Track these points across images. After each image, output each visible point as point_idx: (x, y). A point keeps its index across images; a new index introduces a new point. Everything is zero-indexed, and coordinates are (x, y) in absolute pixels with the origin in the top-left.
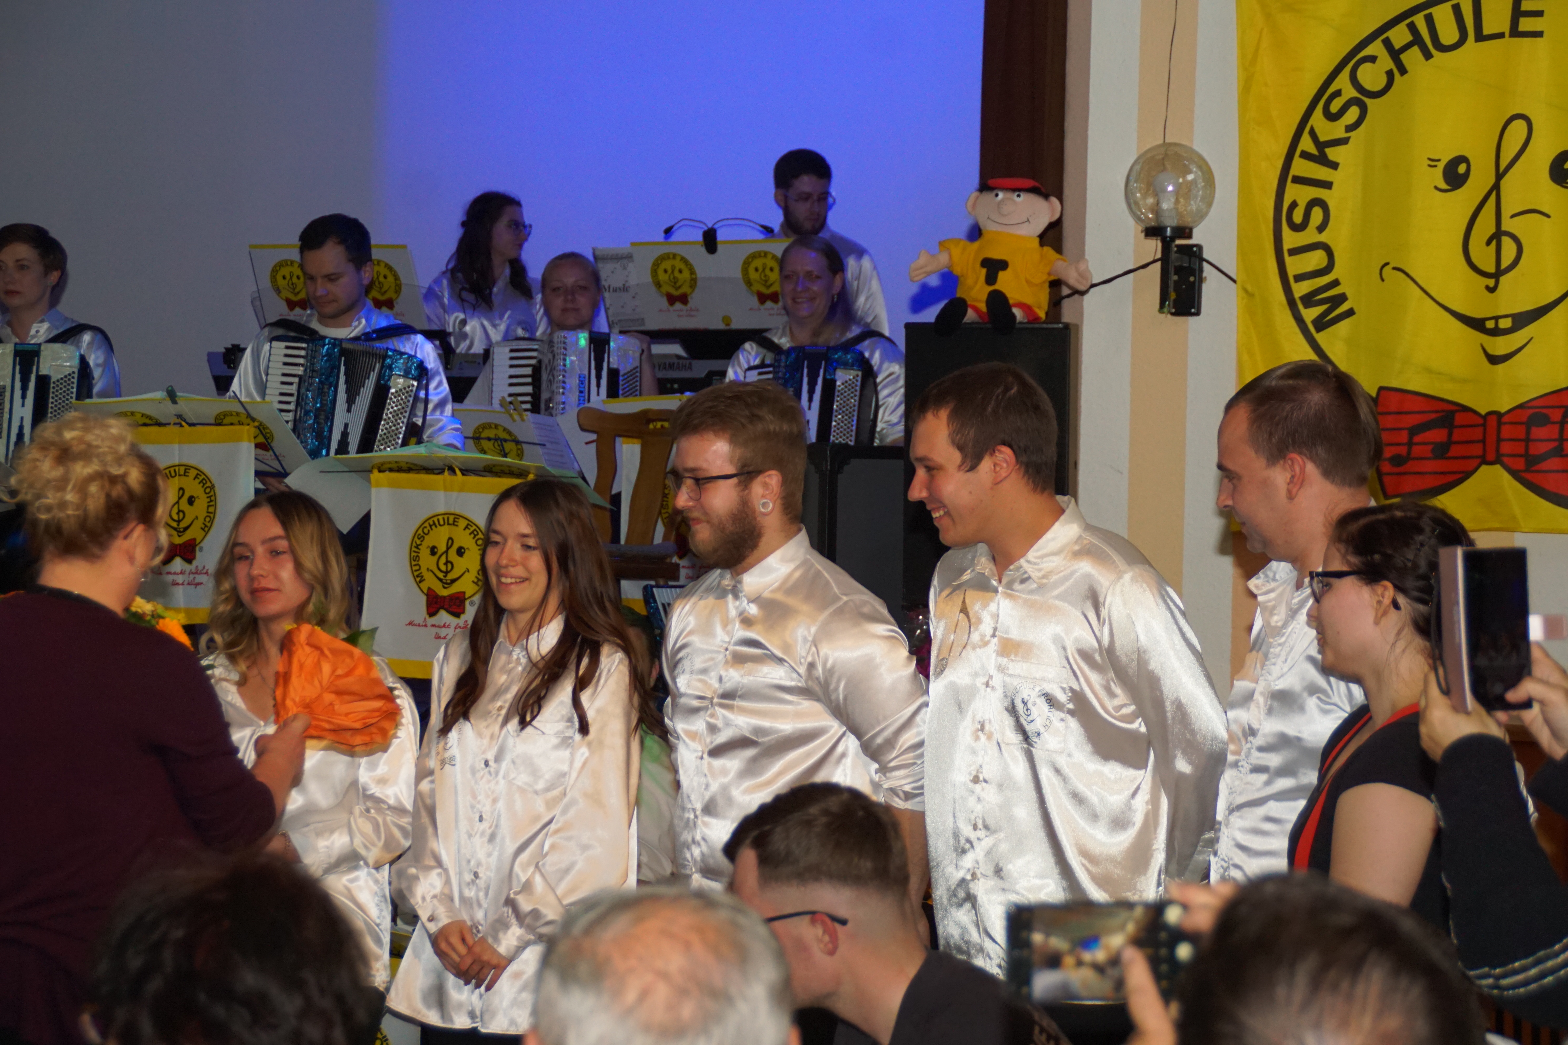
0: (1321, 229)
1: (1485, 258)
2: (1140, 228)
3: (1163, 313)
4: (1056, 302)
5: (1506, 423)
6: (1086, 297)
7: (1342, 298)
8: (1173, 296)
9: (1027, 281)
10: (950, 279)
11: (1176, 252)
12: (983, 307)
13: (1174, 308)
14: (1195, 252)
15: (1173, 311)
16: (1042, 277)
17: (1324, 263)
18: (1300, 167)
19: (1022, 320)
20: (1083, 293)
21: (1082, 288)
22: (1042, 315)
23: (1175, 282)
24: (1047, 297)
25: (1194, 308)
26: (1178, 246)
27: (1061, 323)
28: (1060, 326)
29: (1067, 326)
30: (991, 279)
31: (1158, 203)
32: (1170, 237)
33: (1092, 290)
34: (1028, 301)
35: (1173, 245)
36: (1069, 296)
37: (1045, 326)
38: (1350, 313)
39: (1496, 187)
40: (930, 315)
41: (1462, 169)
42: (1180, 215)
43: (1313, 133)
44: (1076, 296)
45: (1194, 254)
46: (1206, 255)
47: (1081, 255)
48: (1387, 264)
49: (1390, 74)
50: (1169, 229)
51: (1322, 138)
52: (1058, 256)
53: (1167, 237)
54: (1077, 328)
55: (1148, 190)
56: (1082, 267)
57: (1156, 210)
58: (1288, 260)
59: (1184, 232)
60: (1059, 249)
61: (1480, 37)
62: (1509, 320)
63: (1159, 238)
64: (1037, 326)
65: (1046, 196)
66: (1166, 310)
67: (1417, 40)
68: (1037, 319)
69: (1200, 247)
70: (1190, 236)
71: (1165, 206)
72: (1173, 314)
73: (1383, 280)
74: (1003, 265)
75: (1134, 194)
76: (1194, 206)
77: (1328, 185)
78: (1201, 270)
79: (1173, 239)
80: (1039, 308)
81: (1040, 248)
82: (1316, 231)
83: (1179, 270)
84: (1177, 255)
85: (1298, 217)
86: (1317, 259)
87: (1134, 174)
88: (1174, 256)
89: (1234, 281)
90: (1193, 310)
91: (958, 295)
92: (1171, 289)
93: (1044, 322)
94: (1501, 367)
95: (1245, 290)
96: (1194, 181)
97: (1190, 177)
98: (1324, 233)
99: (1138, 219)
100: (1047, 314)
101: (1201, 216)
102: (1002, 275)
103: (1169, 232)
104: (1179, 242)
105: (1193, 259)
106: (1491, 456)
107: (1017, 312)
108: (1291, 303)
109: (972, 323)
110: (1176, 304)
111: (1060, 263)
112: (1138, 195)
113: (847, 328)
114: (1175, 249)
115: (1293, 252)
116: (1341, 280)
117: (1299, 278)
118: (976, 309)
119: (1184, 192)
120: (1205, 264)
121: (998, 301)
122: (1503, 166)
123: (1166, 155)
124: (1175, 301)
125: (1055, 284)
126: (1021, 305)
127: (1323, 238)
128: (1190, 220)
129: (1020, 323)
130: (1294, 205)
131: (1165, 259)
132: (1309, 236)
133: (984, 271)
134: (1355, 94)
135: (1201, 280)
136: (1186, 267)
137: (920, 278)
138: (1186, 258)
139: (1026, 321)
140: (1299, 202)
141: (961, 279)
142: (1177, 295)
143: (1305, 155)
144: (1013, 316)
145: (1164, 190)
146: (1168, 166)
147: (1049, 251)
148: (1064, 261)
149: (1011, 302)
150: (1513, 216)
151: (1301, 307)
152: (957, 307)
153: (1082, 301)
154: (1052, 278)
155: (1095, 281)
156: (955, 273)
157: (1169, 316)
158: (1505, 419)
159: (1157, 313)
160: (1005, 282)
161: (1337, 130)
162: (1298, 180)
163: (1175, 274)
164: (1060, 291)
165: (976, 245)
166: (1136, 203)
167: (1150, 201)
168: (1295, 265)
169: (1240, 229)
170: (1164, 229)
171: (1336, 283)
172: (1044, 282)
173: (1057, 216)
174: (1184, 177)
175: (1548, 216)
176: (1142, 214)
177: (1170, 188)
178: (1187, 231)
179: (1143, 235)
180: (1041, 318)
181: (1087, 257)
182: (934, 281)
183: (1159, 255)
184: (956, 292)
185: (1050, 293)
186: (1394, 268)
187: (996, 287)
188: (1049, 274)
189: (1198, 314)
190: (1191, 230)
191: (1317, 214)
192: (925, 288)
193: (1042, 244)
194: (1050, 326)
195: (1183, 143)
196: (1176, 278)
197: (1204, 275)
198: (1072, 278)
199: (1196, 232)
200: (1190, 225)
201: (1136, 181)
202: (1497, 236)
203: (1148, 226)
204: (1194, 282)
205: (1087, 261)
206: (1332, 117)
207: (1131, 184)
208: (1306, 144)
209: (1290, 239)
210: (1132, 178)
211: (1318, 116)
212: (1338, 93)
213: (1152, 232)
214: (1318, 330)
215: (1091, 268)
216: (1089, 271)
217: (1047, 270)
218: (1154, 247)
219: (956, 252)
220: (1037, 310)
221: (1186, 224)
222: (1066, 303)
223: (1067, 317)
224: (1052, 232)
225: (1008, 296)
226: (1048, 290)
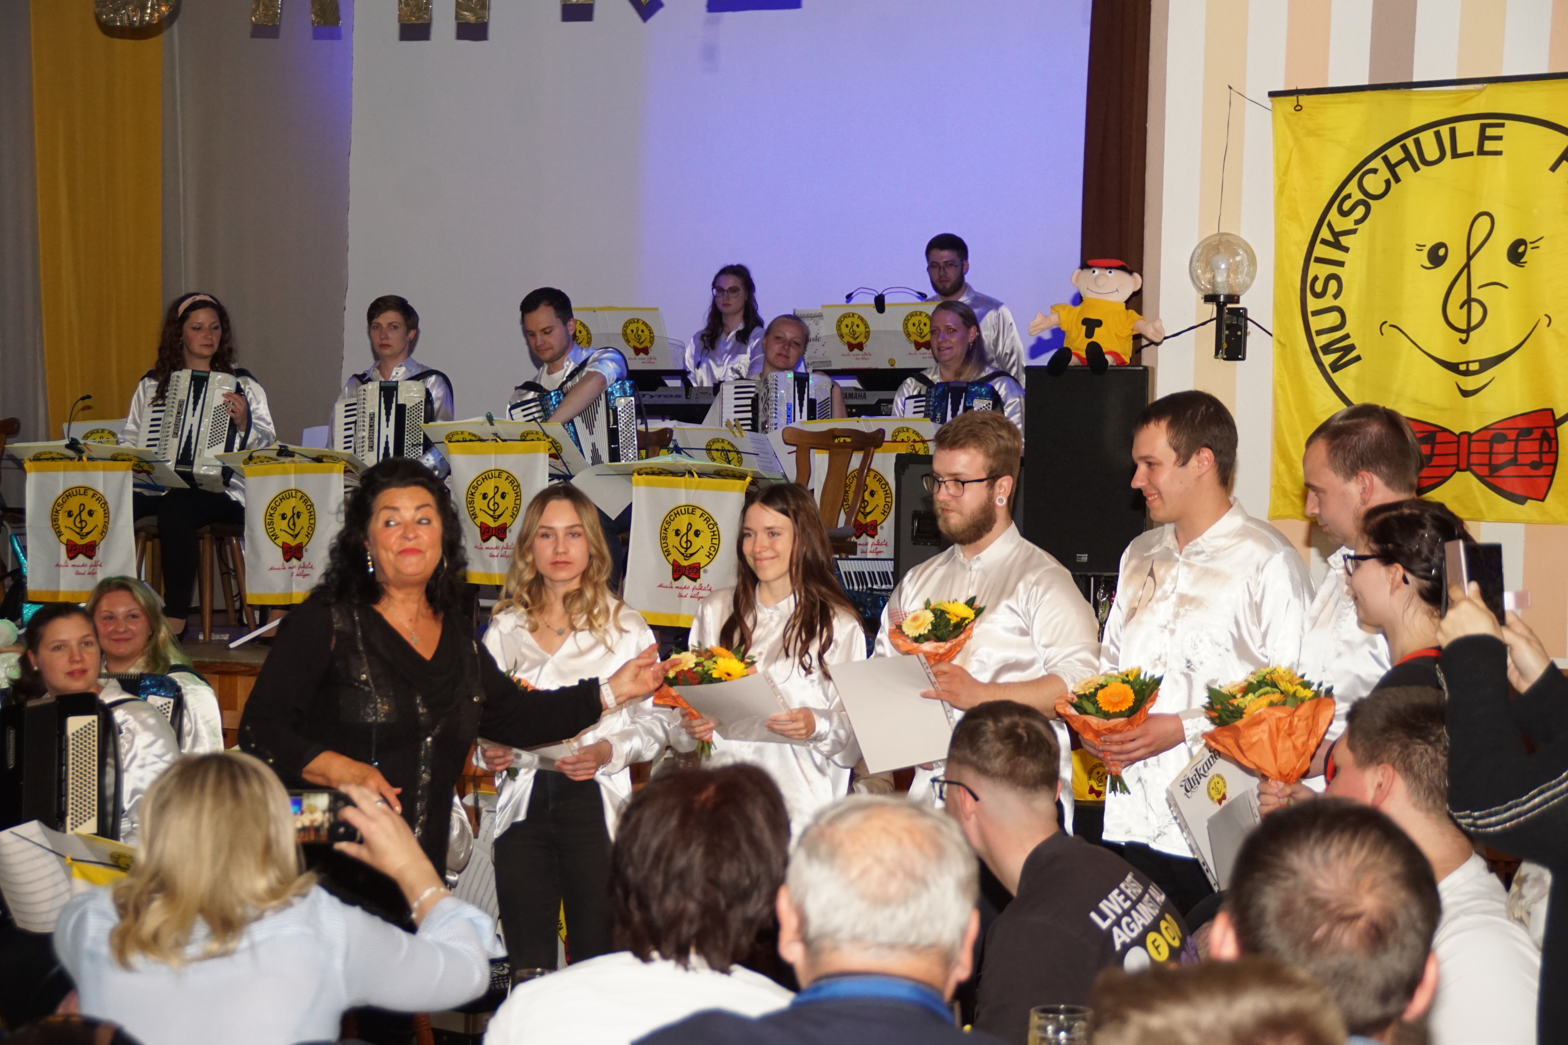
0: (1336, 296)
1: (1458, 318)
2: (1200, 296)
3: (1217, 358)
4: (1137, 351)
5: (1474, 441)
6: (1160, 347)
7: (1352, 348)
8: (1225, 346)
9: (1116, 335)
10: (1058, 334)
11: (1227, 314)
12: (1083, 354)
13: (1225, 355)
14: (1242, 313)
15: (1225, 357)
16: (1128, 333)
17: (1338, 321)
18: (1320, 250)
19: (1112, 364)
20: (1157, 344)
21: (1157, 340)
22: (1127, 360)
23: (1227, 336)
24: (1131, 346)
25: (1240, 355)
26: (1228, 309)
27: (1140, 366)
29: (1145, 369)
30: (1089, 334)
31: (1214, 277)
32: (1223, 303)
34: (1117, 350)
35: (1225, 309)
36: (1147, 346)
38: (1358, 358)
39: (1467, 266)
40: (1044, 360)
41: (1442, 252)
42: (1230, 286)
43: (1330, 226)
44: (1153, 346)
45: (1241, 315)
46: (1249, 316)
47: (1156, 317)
48: (1385, 322)
49: (1388, 182)
50: (1222, 296)
51: (1337, 230)
52: (1139, 316)
53: (1220, 302)
54: (1153, 370)
55: (1207, 267)
56: (1157, 325)
57: (1213, 282)
58: (1311, 319)
59: (1233, 298)
60: (1140, 312)
61: (1455, 155)
62: (1477, 364)
63: (1215, 303)
64: (1123, 368)
65: (1131, 273)
66: (1219, 356)
67: (1408, 157)
68: (1123, 363)
69: (1245, 310)
70: (1238, 302)
71: (1219, 279)
72: (1225, 359)
73: (1382, 334)
74: (1099, 323)
75: (1196, 271)
76: (1241, 279)
77: (1341, 264)
78: (1246, 327)
79: (1225, 304)
80: (1125, 355)
81: (1126, 311)
82: (1332, 298)
83: (1229, 327)
85: (1319, 288)
86: (1333, 319)
87: (1196, 255)
88: (1226, 316)
89: (1271, 335)
90: (1240, 357)
91: (1065, 346)
92: (1223, 341)
93: (1128, 366)
94: (1471, 399)
95: (1279, 342)
96: (1242, 261)
97: (1238, 258)
98: (1338, 300)
99: (1199, 289)
100: (1130, 359)
101: (1247, 287)
102: (1097, 330)
103: (1222, 299)
104: (1229, 306)
105: (1240, 319)
106: (1463, 465)
107: (1109, 358)
108: (1314, 351)
109: (1075, 366)
110: (1227, 352)
111: (1141, 322)
112: (1199, 271)
113: (982, 370)
114: (1227, 311)
115: (1316, 313)
116: (1351, 335)
117: (1319, 333)
118: (1078, 356)
119: (1233, 269)
120: (1249, 322)
121: (1094, 350)
122: (1472, 250)
123: (1220, 242)
124: (1226, 350)
125: (1137, 337)
126: (1111, 353)
127: (1337, 303)
128: (1238, 289)
129: (1111, 366)
130: (1316, 278)
131: (1219, 319)
132: (1327, 301)
133: (1084, 328)
134: (1362, 197)
135: (1246, 334)
136: (1234, 325)
137: (1037, 333)
138: (1235, 318)
139: (1115, 364)
140: (1319, 276)
141: (1067, 334)
142: (1227, 346)
143: (1324, 242)
144: (1106, 361)
145: (1219, 268)
146: (1222, 250)
147: (1132, 312)
148: (1144, 320)
149: (1104, 350)
150: (1480, 287)
151: (1320, 354)
152: (1064, 354)
154: (1135, 333)
155: (1167, 335)
156: (1063, 329)
157: (1222, 361)
158: (1474, 438)
159: (1213, 359)
160: (1100, 336)
161: (1347, 223)
162: (1319, 260)
163: (1227, 330)
164: (1141, 342)
165: (1079, 308)
166: (1198, 277)
167: (1209, 276)
168: (1316, 323)
169: (1275, 296)
170: (1218, 296)
171: (1347, 336)
172: (1129, 336)
173: (1139, 287)
174: (1234, 258)
175: (1506, 287)
176: (1202, 285)
177: (1223, 266)
178: (1236, 298)
179: (1203, 301)
180: (1126, 363)
181: (1161, 317)
182: (1047, 336)
183: (1215, 316)
184: (1062, 343)
185: (1133, 344)
186: (1391, 326)
187: (1093, 339)
188: (1133, 330)
189: (1243, 359)
190: (1239, 297)
191: (1333, 286)
192: (1040, 340)
193: (1127, 308)
195: (1233, 233)
196: (1227, 332)
197: (1248, 330)
198: (1150, 333)
199: (1242, 298)
200: (1238, 294)
201: (1198, 261)
202: (1468, 302)
203: (1207, 294)
204: (1241, 336)
205: (1159, 320)
206: (1344, 214)
207: (1194, 263)
208: (1325, 233)
209: (1313, 304)
210: (1195, 260)
211: (1334, 213)
212: (1349, 196)
213: (1210, 298)
214: (1334, 371)
215: (1164, 326)
216: (1162, 328)
217: (1131, 327)
218: (1211, 310)
219: (1064, 314)
220: (1123, 356)
221: (1234, 293)
222: (1145, 351)
223: (1145, 362)
224: (1134, 298)
225: (1102, 346)
226: (1132, 342)
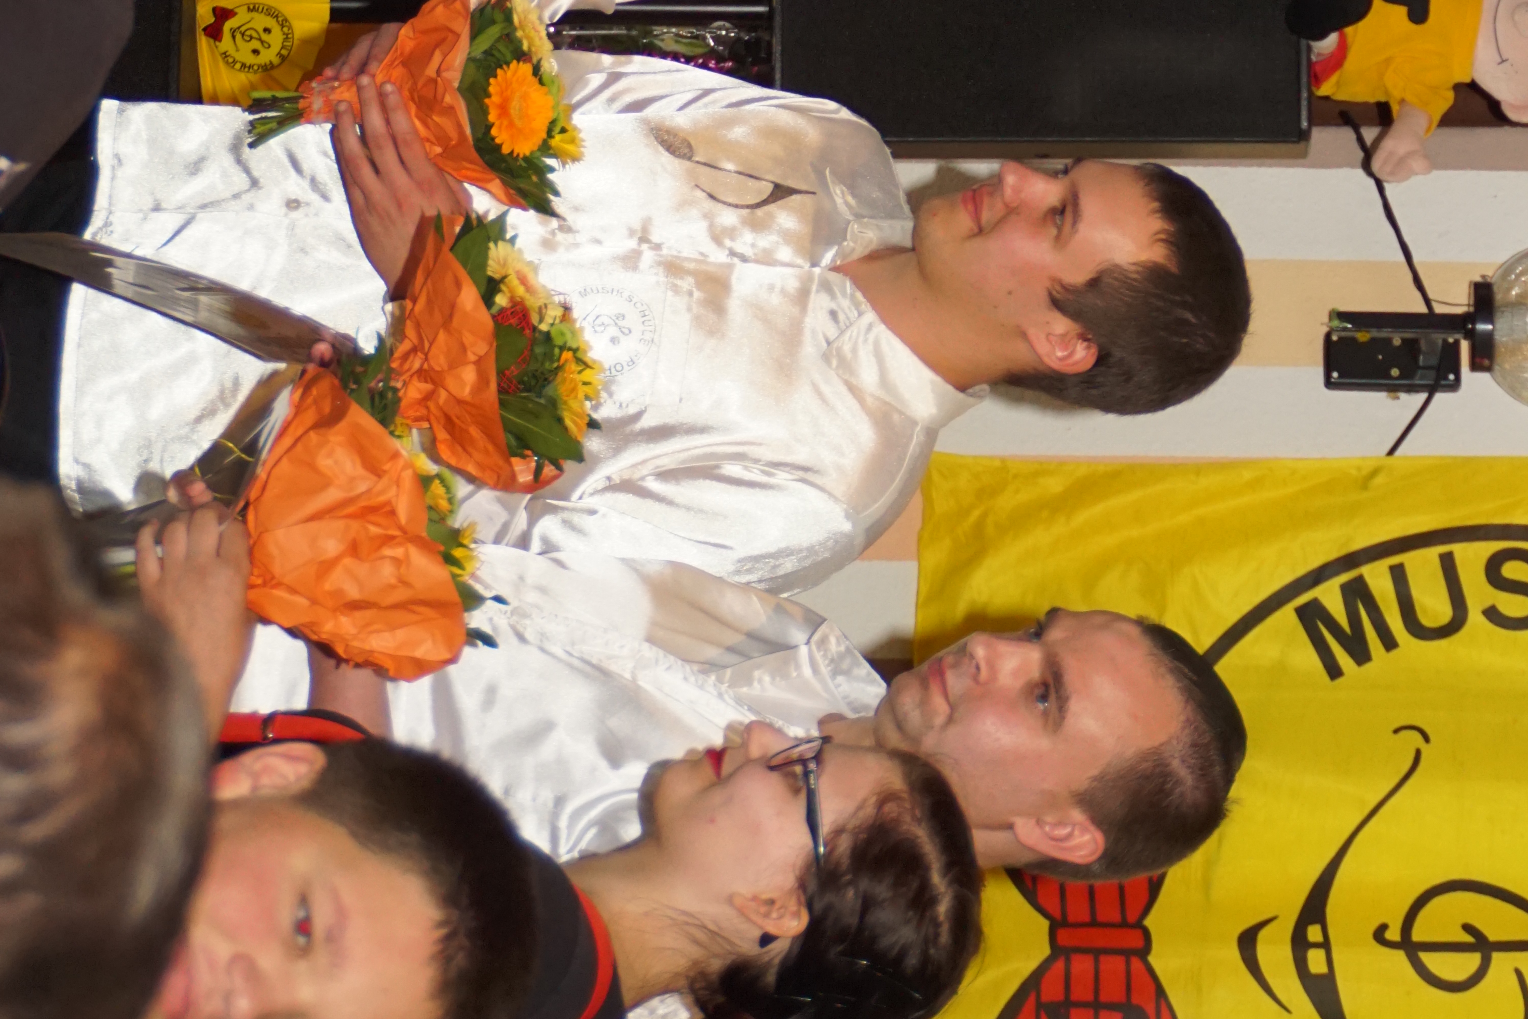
0: (1492, 614)
1: (1441, 921)
2: (1489, 273)
3: (1331, 318)
4: (1348, 115)
5: (1128, 963)
6: (1360, 173)
7: (1361, 655)
8: (1363, 337)
9: (1388, 61)
11: (1445, 341)
13: (1341, 339)
14: (1446, 378)
15: (1335, 338)
16: (1394, 89)
17: (1427, 621)
19: (1316, 51)
20: (1366, 166)
21: (1376, 165)
22: (1325, 89)
23: (1389, 341)
24: (1360, 98)
25: (1340, 377)
26: (1457, 343)
27: (1311, 123)
28: (1305, 124)
29: (1303, 136)
32: (1473, 330)
33: (1371, 183)
34: (1351, 63)
35: (1457, 336)
36: (1360, 140)
37: (1305, 95)
38: (1334, 671)
42: (1516, 348)
44: (1361, 155)
45: (1442, 376)
46: (1440, 398)
47: (1436, 162)
48: (1427, 739)
50: (1490, 327)
52: (1437, 118)
53: (1474, 323)
54: (1301, 157)
56: (1417, 164)
58: (1433, 553)
59: (1485, 355)
60: (1448, 120)
62: (1323, 969)
63: (1472, 309)
64: (1304, 79)
66: (1336, 323)
68: (1316, 79)
69: (1455, 386)
70: (1475, 367)
72: (1328, 336)
73: (1396, 731)
74: (1419, 14)
78: (1411, 389)
79: (1470, 335)
80: (1338, 84)
81: (1451, 84)
82: (1487, 604)
83: (1411, 346)
84: (1440, 342)
85: (1514, 569)
86: (1434, 607)
88: (1438, 337)
89: (1391, 452)
90: (1335, 375)
92: (1375, 333)
93: (1311, 94)
94: (1234, 954)
95: (1375, 472)
98: (1483, 620)
99: (1508, 268)
100: (1327, 98)
101: (1514, 390)
102: (1400, 12)
103: (1483, 327)
104: (1465, 346)
105: (1432, 374)
106: (1065, 937)
107: (1330, 42)
108: (1351, 560)
110: (1347, 342)
111: (1423, 122)
114: (1451, 340)
115: (1448, 563)
116: (1395, 653)
117: (1398, 574)
120: (1423, 396)
124: (1354, 340)
125: (1382, 114)
126: (1342, 48)
127: (1475, 617)
128: (1507, 366)
129: (1309, 49)
131: (1432, 321)
132: (1478, 593)
135: (1393, 389)
136: (1416, 359)
138: (1434, 361)
139: (1314, 58)
142: (1363, 343)
144: (1322, 36)
147: (1447, 100)
148: (1428, 129)
149: (1349, 30)
150: (1521, 974)
151: (1345, 577)
153: (1353, 166)
154: (1395, 108)
155: (1389, 190)
157: (1325, 329)
158: (1136, 964)
159: (1330, 307)
160: (1388, 19)
163: (1404, 341)
164: (1370, 123)
168: (1423, 565)
170: (1490, 319)
171: (1390, 643)
172: (1387, 92)
173: (1512, 115)
176: (1518, 276)
178: (1486, 362)
179: (1478, 279)
180: (1318, 88)
181: (1435, 173)
183: (1439, 309)
185: (1366, 104)
186: (1418, 753)
188: (1402, 102)
189: (1329, 384)
190: (1488, 369)
193: (1458, 88)
194: (1304, 103)
196: (1397, 342)
197: (1403, 396)
198: (1395, 146)
199: (1484, 377)
200: (1497, 368)
202: (1481, 945)
203: (1495, 289)
204: (1389, 377)
205: (1428, 171)
209: (1472, 557)
213: (1484, 297)
214: (1301, 612)
215: (1412, 182)
216: (1407, 178)
217: (1409, 97)
218: (1455, 300)
220: (1334, 79)
221: (1498, 359)
222: (1347, 134)
223: (1320, 137)
224: (1481, 105)
225: (1361, 24)
226: (1372, 100)
